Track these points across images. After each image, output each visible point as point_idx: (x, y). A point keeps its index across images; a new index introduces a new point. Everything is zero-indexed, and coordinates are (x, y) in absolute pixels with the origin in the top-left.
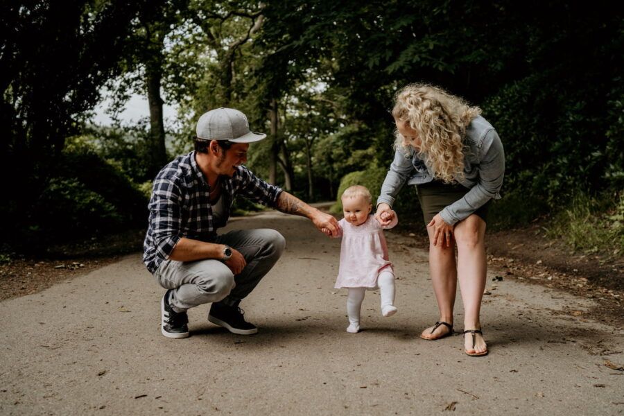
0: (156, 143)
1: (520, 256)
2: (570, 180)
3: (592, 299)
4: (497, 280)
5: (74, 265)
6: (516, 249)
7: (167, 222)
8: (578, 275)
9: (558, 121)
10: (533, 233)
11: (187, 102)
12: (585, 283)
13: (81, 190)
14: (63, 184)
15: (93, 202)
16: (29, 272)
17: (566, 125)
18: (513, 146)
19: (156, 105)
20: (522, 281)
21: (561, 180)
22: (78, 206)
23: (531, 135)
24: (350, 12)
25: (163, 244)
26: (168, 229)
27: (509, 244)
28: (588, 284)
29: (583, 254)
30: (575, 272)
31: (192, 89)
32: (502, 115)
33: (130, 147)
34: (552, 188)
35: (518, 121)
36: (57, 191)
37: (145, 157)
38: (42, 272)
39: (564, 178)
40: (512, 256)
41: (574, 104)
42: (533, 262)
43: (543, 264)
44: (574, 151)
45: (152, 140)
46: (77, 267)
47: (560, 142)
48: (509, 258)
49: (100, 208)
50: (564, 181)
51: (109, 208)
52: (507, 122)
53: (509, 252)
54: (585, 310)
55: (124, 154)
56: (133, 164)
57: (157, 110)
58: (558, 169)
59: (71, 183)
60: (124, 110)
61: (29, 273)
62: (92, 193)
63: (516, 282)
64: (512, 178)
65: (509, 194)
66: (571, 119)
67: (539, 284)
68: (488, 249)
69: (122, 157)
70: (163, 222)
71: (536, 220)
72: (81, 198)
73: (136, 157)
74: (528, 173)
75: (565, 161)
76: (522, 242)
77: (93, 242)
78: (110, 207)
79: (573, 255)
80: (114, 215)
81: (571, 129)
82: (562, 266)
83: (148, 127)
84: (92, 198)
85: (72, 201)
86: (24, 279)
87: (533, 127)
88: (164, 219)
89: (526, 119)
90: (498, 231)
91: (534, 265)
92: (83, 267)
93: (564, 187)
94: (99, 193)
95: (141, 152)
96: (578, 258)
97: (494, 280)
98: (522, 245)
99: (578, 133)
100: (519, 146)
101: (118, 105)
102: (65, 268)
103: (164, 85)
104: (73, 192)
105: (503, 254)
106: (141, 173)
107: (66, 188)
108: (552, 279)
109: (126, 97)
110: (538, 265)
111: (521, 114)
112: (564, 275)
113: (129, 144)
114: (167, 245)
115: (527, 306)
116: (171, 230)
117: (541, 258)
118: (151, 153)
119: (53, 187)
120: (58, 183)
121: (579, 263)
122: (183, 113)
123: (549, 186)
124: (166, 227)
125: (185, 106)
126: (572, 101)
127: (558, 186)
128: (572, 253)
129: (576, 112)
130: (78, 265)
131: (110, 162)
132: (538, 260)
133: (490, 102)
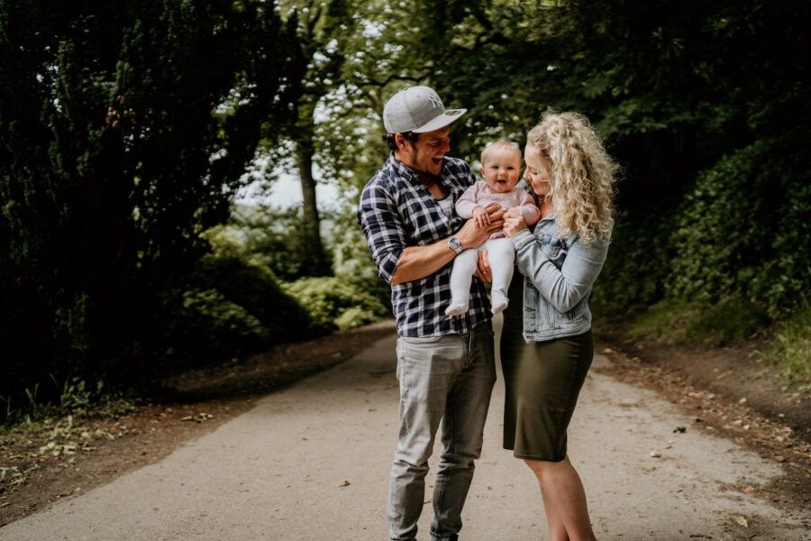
0: (310, 232)
1: (723, 390)
2: (797, 284)
3: (781, 465)
4: (678, 432)
5: (201, 417)
6: (722, 379)
7: (382, 238)
8: (783, 422)
9: (781, 210)
10: (746, 356)
11: (346, 179)
12: (787, 435)
13: (220, 302)
14: (199, 298)
15: (233, 317)
16: (154, 427)
17: (790, 215)
18: (729, 238)
19: (309, 185)
20: (709, 433)
21: (786, 285)
22: (217, 323)
23: (751, 226)
24: (529, 74)
25: (384, 261)
26: (387, 246)
27: (716, 370)
28: (792, 437)
29: (797, 391)
30: (780, 418)
31: (352, 165)
32: (717, 197)
33: (279, 238)
34: (774, 295)
35: (737, 206)
36: (192, 306)
37: (298, 250)
38: (166, 427)
39: (789, 282)
40: (715, 390)
41: (799, 190)
42: (735, 400)
43: (747, 404)
44: (800, 248)
45: (306, 229)
46: (205, 419)
47: (783, 236)
48: (711, 391)
49: (241, 323)
50: (790, 285)
51: (251, 322)
52: (724, 206)
53: (713, 383)
54: (763, 482)
55: (273, 247)
56: (284, 259)
57: (309, 192)
58: (783, 271)
59: (208, 295)
60: (270, 193)
61: (153, 429)
62: (233, 306)
63: (702, 434)
64: (730, 277)
65: (728, 298)
66: (795, 208)
67: (729, 437)
68: (690, 377)
69: (271, 250)
70: (378, 239)
71: (755, 335)
72: (221, 313)
73: (287, 251)
74: (749, 272)
75: (790, 261)
76: (731, 368)
77: (234, 364)
78: (253, 321)
79: (786, 392)
80: (258, 331)
81: (796, 221)
82: (767, 409)
83: (301, 213)
84: (232, 312)
85: (210, 317)
86: (146, 439)
87: (753, 215)
88: (377, 236)
89: (746, 204)
90: (708, 349)
91: (737, 405)
92: (211, 418)
93: (790, 293)
94: (239, 304)
95: (292, 245)
96: (790, 396)
97: (675, 432)
98: (730, 372)
99: (804, 225)
100: (738, 237)
101: (265, 188)
102: (192, 420)
103: (318, 162)
104: (210, 305)
105: (704, 386)
106: (293, 269)
107: (202, 303)
108: (750, 428)
109: (275, 178)
110: (740, 405)
111: (740, 196)
112: (767, 421)
113: (278, 234)
114: (389, 262)
115: (696, 476)
116: (390, 245)
117: (745, 395)
118: (304, 245)
119: (188, 302)
120: (193, 296)
121: (789, 404)
122: (342, 191)
123: (771, 292)
124: (383, 243)
125: (344, 184)
126: (797, 184)
127: (782, 292)
128: (784, 388)
129: (801, 200)
130: (206, 416)
131: (254, 261)
132: (742, 396)
133: (705, 179)
